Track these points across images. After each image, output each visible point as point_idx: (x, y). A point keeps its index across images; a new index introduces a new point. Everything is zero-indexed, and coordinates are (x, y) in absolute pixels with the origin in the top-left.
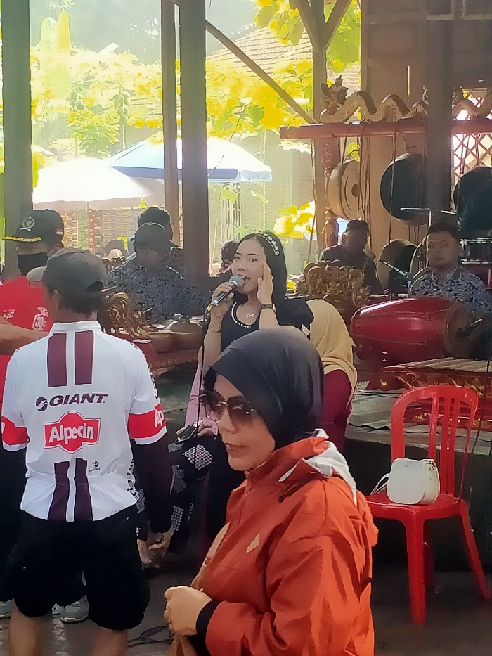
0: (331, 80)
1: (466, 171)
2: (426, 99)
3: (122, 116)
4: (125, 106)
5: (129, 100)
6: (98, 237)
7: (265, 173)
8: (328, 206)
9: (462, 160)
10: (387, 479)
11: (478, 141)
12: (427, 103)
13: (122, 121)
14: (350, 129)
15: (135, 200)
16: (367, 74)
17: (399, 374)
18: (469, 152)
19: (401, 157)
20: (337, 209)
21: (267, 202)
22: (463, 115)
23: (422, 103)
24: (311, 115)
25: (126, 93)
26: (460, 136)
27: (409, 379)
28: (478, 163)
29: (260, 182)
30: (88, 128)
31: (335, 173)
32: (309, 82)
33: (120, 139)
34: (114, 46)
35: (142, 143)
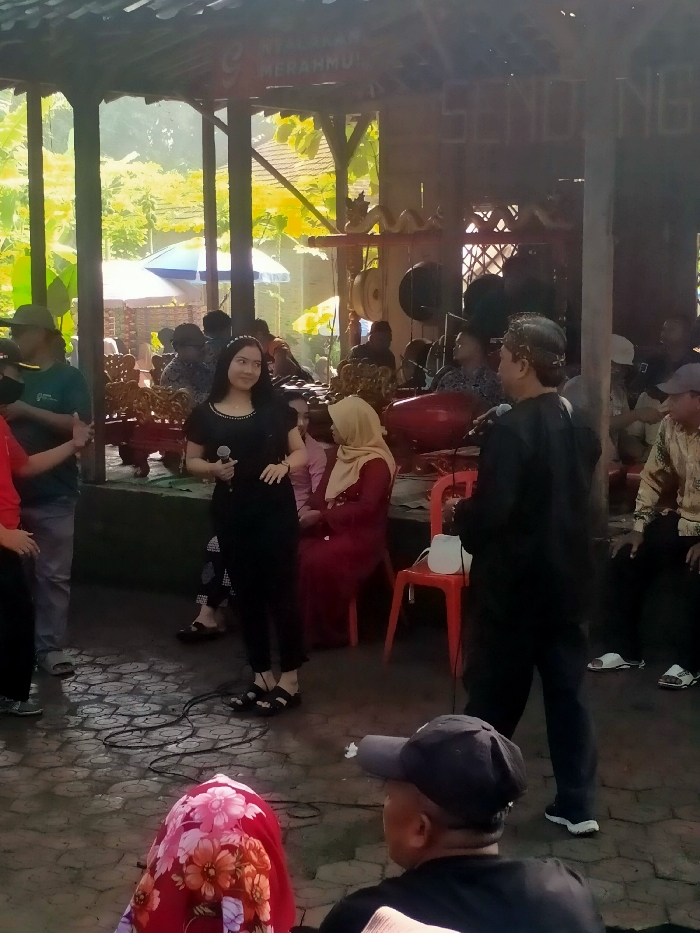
0: (352, 195)
1: (474, 278)
2: (441, 213)
3: (150, 221)
4: (152, 212)
5: (156, 207)
6: (133, 332)
7: (284, 275)
8: (352, 307)
9: (470, 268)
10: (428, 552)
11: (484, 250)
12: (441, 217)
13: (150, 226)
14: (371, 240)
15: (168, 299)
16: (384, 189)
17: (433, 460)
18: (477, 260)
19: (417, 265)
20: (360, 310)
21: (283, 300)
22: (472, 228)
23: (436, 217)
24: (334, 225)
25: (153, 199)
26: (469, 246)
27: (441, 465)
28: (484, 271)
29: (277, 283)
30: (119, 231)
31: (358, 279)
32: (332, 194)
33: (148, 241)
34: (134, 155)
35: (172, 246)
